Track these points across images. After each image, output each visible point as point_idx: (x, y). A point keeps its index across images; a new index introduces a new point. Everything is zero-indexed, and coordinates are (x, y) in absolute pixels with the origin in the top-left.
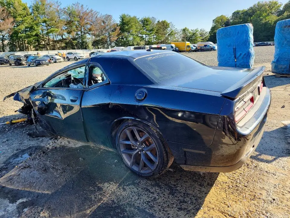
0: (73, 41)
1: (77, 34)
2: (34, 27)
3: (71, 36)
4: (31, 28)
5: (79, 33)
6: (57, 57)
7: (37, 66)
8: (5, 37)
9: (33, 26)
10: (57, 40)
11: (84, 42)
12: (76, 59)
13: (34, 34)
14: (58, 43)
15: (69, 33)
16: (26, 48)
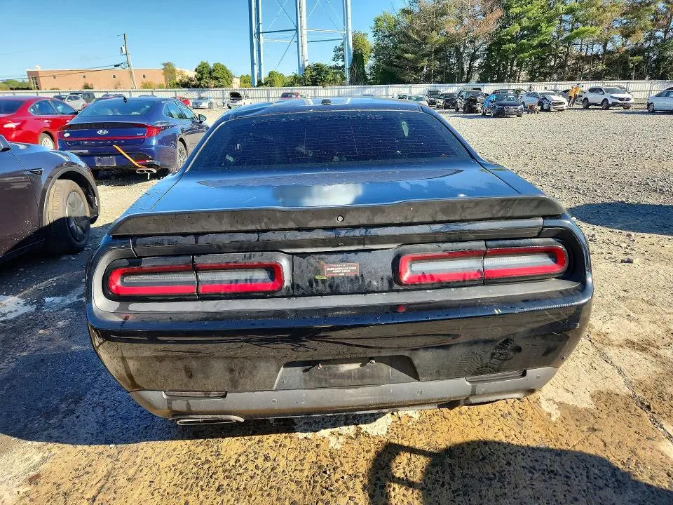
0: (630, 58)
1: (651, 37)
2: (541, 27)
3: (631, 43)
4: (534, 30)
5: (660, 34)
6: (556, 98)
7: (495, 116)
8: (478, 53)
9: (539, 25)
10: (589, 54)
11: (664, 59)
12: (605, 105)
13: (535, 43)
14: (588, 63)
15: (627, 35)
16: (510, 76)
